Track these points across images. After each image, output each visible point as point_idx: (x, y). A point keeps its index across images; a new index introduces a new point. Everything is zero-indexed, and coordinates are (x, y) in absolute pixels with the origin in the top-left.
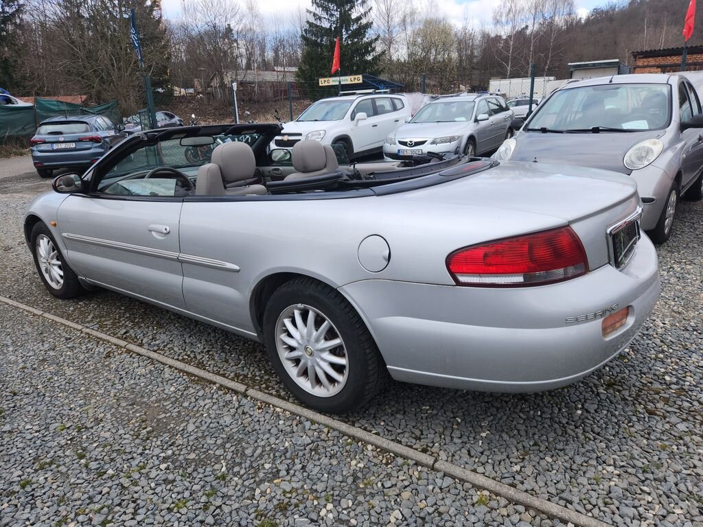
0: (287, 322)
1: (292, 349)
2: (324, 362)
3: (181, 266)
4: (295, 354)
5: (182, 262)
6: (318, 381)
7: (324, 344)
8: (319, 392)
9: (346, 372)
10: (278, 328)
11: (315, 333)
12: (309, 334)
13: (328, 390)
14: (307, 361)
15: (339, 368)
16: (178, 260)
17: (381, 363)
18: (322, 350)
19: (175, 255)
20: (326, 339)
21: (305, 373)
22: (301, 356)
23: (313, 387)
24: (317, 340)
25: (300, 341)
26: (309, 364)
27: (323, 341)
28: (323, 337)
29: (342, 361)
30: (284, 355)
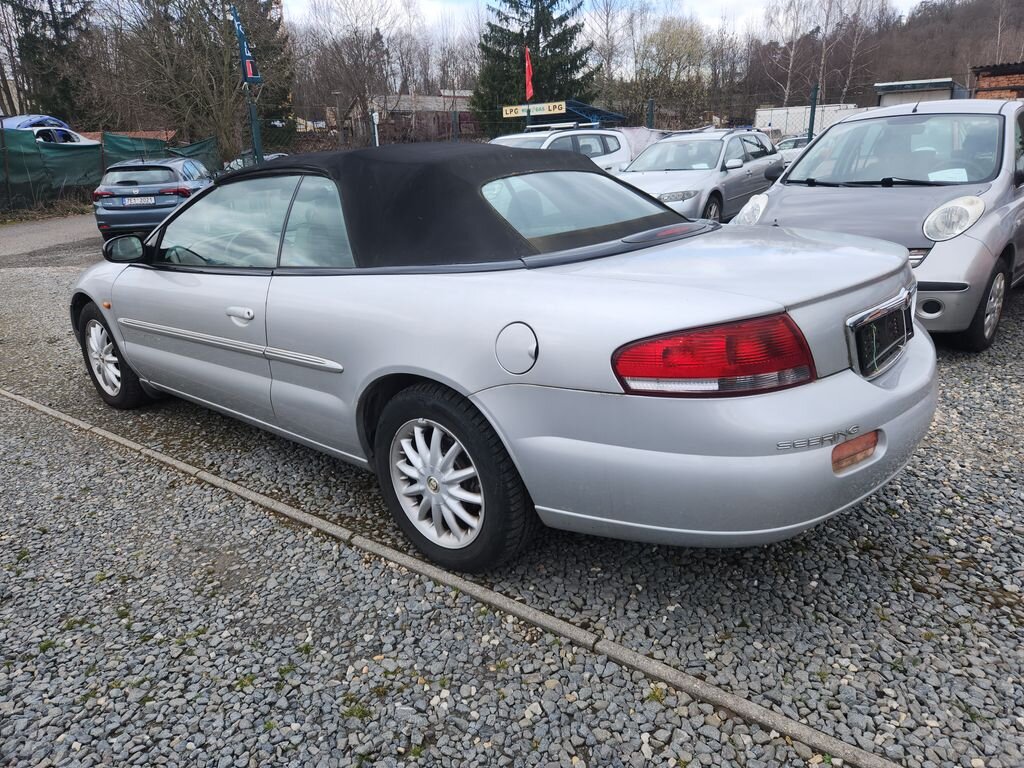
0: (406, 444)
1: (412, 481)
2: (453, 500)
3: (269, 364)
4: (416, 488)
5: (269, 358)
6: (445, 527)
7: (453, 475)
8: (448, 541)
9: (482, 514)
10: (394, 453)
11: (441, 460)
12: (434, 461)
13: (459, 539)
14: (431, 497)
15: (471, 509)
16: (264, 356)
17: (528, 502)
18: (451, 483)
19: (260, 348)
20: (456, 468)
21: (428, 515)
22: (423, 491)
23: (439, 535)
24: (444, 470)
25: (422, 471)
26: (434, 503)
27: (452, 470)
28: (451, 464)
29: (477, 499)
30: (402, 489)
